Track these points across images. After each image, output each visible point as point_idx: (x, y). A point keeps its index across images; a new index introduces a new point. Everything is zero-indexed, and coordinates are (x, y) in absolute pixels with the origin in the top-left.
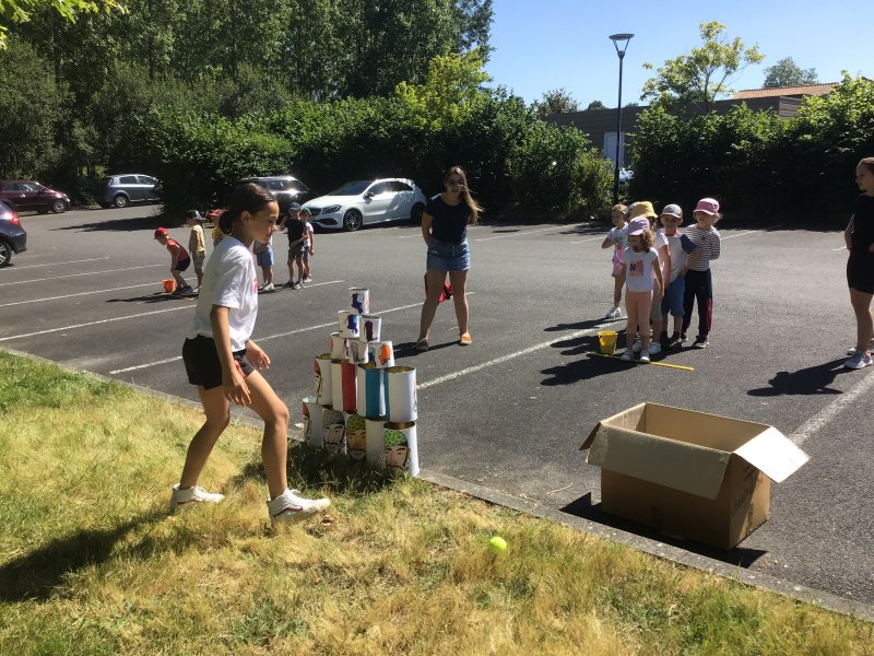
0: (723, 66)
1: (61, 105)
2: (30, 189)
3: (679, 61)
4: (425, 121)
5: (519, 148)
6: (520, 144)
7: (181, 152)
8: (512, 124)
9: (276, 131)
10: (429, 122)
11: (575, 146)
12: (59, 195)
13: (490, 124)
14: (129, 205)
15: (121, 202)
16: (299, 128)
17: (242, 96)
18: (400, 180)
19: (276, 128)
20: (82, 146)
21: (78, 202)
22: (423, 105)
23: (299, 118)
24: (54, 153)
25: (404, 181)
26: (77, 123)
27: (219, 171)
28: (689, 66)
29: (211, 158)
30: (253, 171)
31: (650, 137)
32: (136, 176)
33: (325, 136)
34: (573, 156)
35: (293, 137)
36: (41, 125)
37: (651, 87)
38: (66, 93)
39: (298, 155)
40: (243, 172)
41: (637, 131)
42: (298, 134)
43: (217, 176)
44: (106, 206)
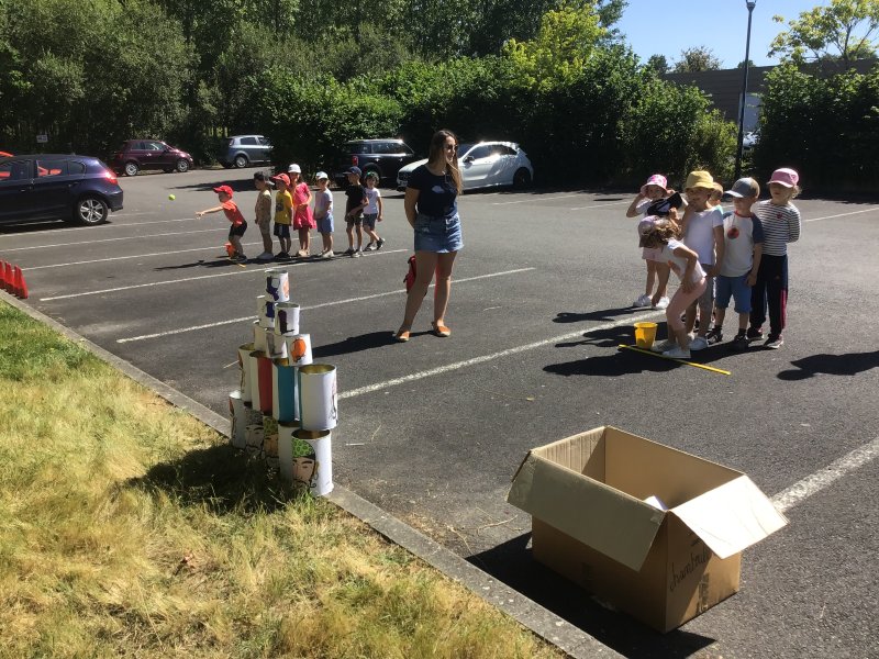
0: (868, 19)
1: (188, 66)
2: (156, 148)
3: (815, 12)
4: (534, 80)
5: (632, 109)
6: (635, 104)
7: (290, 114)
8: (627, 84)
9: (387, 92)
10: (538, 81)
11: (696, 107)
12: (183, 155)
13: (603, 83)
14: (249, 165)
15: (241, 162)
16: (411, 88)
17: (362, 56)
18: (504, 143)
19: (388, 89)
20: (207, 106)
21: (201, 162)
22: (532, 64)
23: (412, 80)
24: (181, 113)
25: (508, 144)
26: (203, 84)
27: (326, 133)
28: (827, 19)
29: (319, 119)
30: (361, 133)
31: (779, 98)
32: (256, 137)
33: (434, 97)
34: (693, 118)
35: (404, 97)
36: (168, 86)
37: (780, 42)
38: (192, 55)
39: (407, 117)
40: (350, 134)
41: (766, 91)
42: (408, 95)
43: (323, 137)
44: (227, 166)
